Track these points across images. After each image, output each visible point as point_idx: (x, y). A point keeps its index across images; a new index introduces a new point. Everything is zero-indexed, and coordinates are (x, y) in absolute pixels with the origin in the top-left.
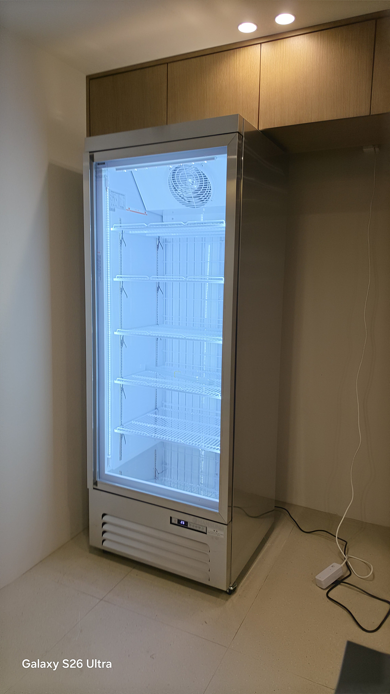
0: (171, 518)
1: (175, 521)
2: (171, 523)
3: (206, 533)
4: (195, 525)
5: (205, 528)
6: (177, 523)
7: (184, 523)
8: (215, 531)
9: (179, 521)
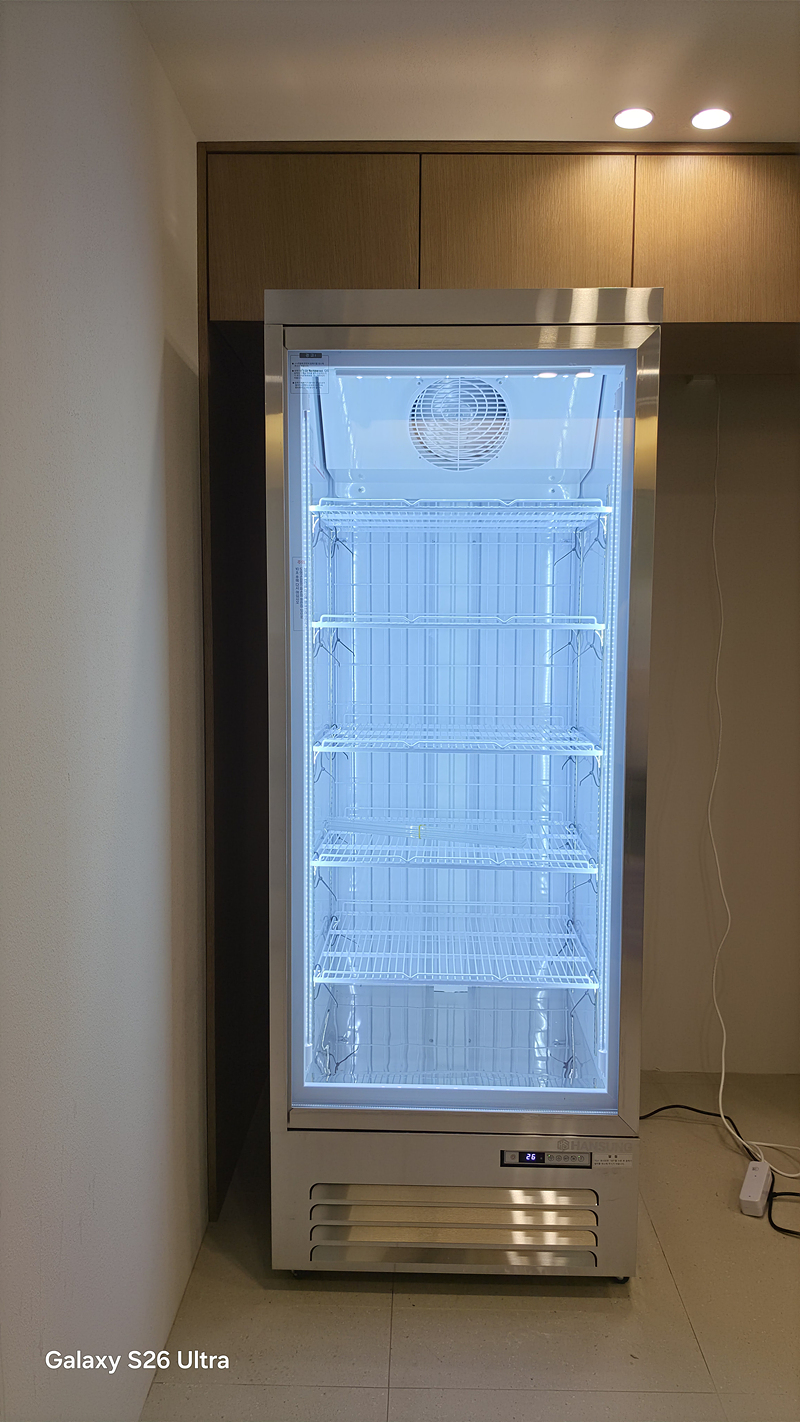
0: (502, 1152)
1: (513, 1157)
2: (503, 1165)
3: (590, 1167)
4: (563, 1155)
5: (587, 1157)
6: (517, 1161)
7: (533, 1158)
8: (613, 1157)
9: (522, 1155)
